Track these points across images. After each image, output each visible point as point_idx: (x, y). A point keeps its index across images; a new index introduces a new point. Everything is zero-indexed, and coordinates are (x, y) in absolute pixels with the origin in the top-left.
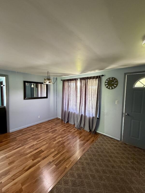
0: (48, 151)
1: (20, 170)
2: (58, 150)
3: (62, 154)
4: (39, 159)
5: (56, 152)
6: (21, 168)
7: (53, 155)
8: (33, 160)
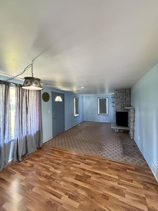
0: (75, 171)
1: (103, 179)
2: (71, 164)
3: (74, 160)
4: (87, 173)
5: (74, 165)
6: (101, 180)
7: (78, 166)
8: (90, 177)
